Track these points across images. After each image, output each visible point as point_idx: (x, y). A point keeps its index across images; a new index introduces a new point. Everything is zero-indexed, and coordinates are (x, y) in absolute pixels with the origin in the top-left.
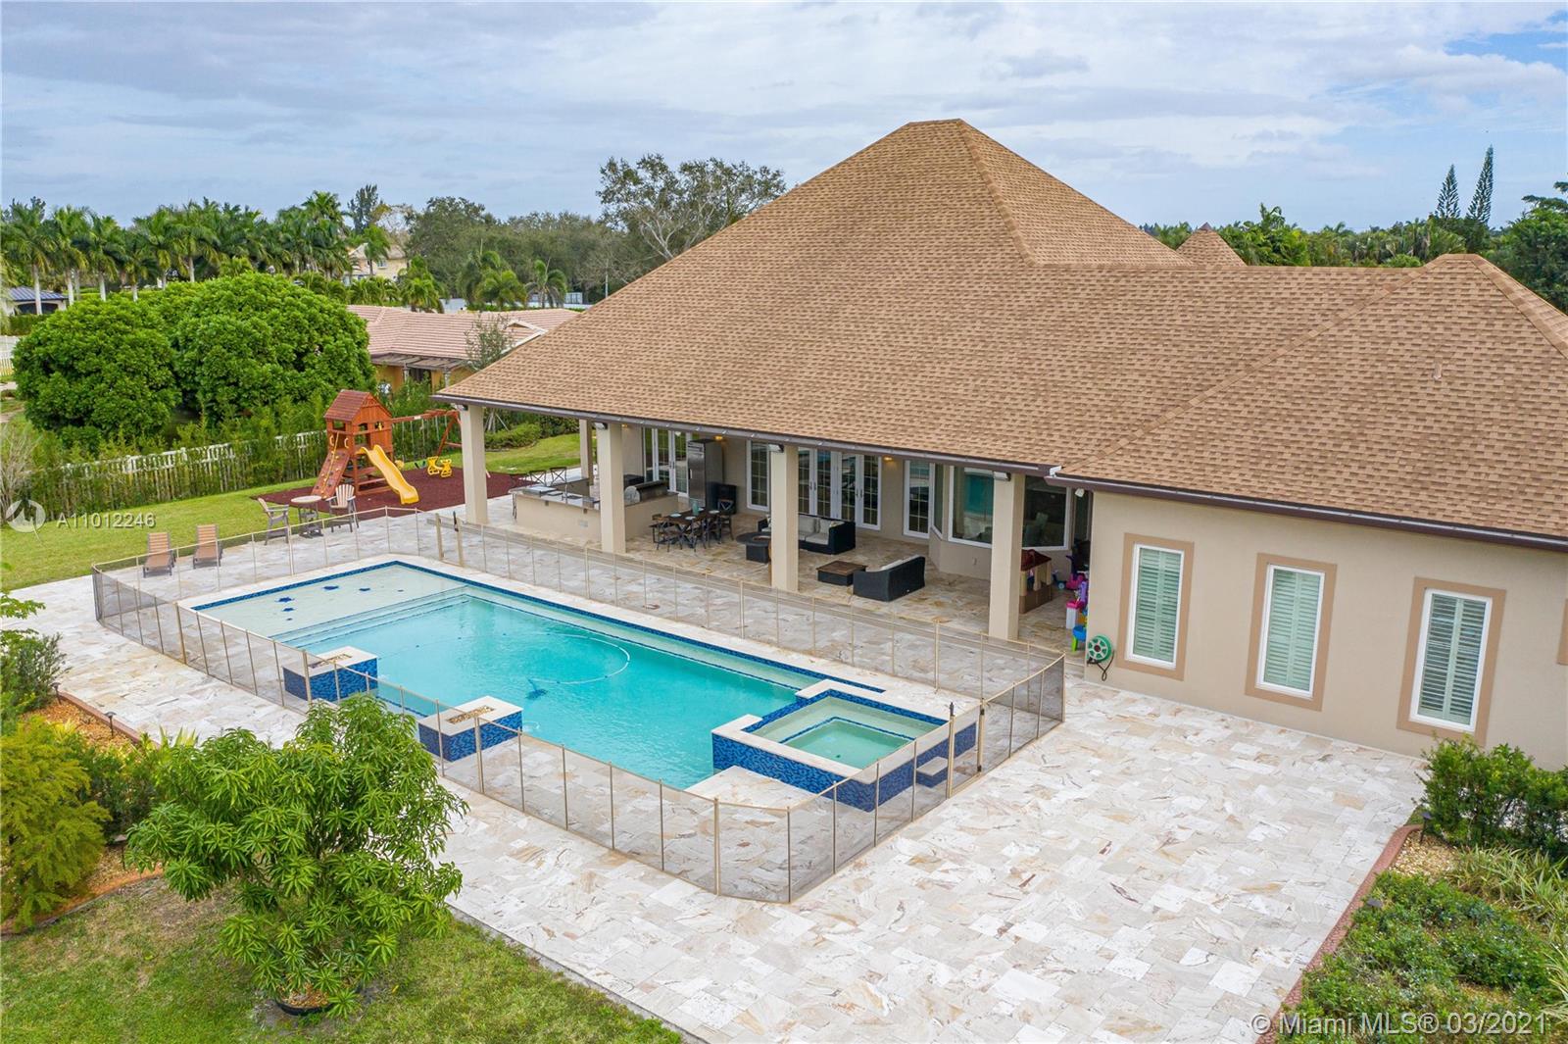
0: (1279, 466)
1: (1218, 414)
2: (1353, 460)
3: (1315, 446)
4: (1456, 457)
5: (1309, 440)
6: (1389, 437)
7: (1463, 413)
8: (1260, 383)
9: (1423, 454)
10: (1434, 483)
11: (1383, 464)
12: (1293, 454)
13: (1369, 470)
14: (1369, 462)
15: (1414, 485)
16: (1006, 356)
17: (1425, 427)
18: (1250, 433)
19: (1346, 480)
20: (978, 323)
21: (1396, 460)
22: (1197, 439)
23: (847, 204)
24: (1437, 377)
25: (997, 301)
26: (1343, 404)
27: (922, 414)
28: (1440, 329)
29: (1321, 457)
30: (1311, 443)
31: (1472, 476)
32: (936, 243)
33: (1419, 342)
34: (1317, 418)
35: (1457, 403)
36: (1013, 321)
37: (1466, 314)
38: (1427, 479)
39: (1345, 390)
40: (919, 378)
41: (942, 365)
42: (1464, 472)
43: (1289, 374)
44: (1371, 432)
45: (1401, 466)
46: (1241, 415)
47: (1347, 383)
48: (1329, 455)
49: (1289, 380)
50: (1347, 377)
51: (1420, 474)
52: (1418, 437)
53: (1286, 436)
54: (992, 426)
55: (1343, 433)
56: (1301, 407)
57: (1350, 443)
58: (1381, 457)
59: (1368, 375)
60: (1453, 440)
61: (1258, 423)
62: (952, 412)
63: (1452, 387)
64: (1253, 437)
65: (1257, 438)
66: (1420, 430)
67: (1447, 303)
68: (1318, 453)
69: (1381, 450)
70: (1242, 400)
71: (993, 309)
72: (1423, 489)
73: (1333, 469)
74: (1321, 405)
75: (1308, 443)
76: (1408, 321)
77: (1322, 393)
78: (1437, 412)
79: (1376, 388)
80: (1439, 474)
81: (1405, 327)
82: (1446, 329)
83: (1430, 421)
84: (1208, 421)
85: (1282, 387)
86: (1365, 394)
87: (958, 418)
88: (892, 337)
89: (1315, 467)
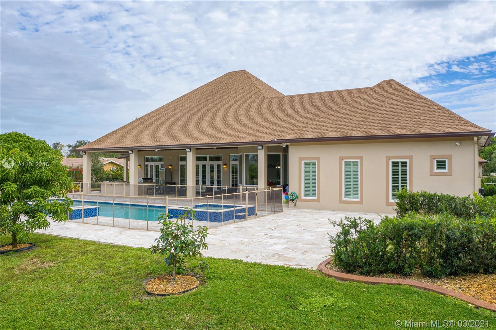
0: (343, 130)
1: (324, 121)
2: (364, 126)
3: (353, 124)
4: (393, 121)
5: (351, 123)
6: (374, 120)
7: (394, 112)
8: (335, 113)
9: (384, 122)
10: (388, 128)
11: (373, 125)
12: (347, 127)
13: (369, 127)
14: (369, 126)
15: (383, 129)
16: (260, 119)
17: (384, 116)
18: (334, 124)
19: (363, 130)
20: (251, 112)
21: (376, 124)
22: (318, 127)
23: (211, 91)
24: (386, 105)
25: (257, 107)
26: (360, 114)
27: (235, 135)
28: (385, 95)
29: (355, 126)
30: (352, 124)
31: (398, 125)
32: (238, 96)
33: (380, 99)
34: (353, 118)
35: (392, 110)
36: (262, 111)
37: (392, 92)
38: (386, 127)
39: (360, 111)
40: (234, 126)
41: (241, 123)
42: (396, 124)
43: (344, 110)
44: (369, 119)
45: (378, 125)
46: (331, 120)
47: (361, 110)
48: (358, 125)
49: (344, 111)
50: (360, 108)
51: (384, 126)
52: (382, 118)
53: (344, 123)
54: (257, 135)
55: (361, 120)
56: (348, 116)
57: (363, 122)
58: (372, 124)
59: (366, 107)
60: (392, 118)
61: (336, 121)
62: (244, 133)
63: (390, 107)
64: (335, 125)
65: (336, 125)
66: (383, 117)
67: (386, 90)
68: (354, 126)
69: (372, 123)
70: (331, 117)
71: (256, 109)
72: (385, 129)
73: (359, 128)
74: (354, 115)
75: (351, 124)
76: (376, 95)
77: (354, 113)
78: (387, 113)
79: (369, 110)
80: (389, 125)
81: (375, 96)
82: (386, 95)
83: (385, 115)
84: (321, 123)
85: (342, 113)
86: (366, 111)
87: (246, 134)
88: (225, 119)
89: (354, 129)
